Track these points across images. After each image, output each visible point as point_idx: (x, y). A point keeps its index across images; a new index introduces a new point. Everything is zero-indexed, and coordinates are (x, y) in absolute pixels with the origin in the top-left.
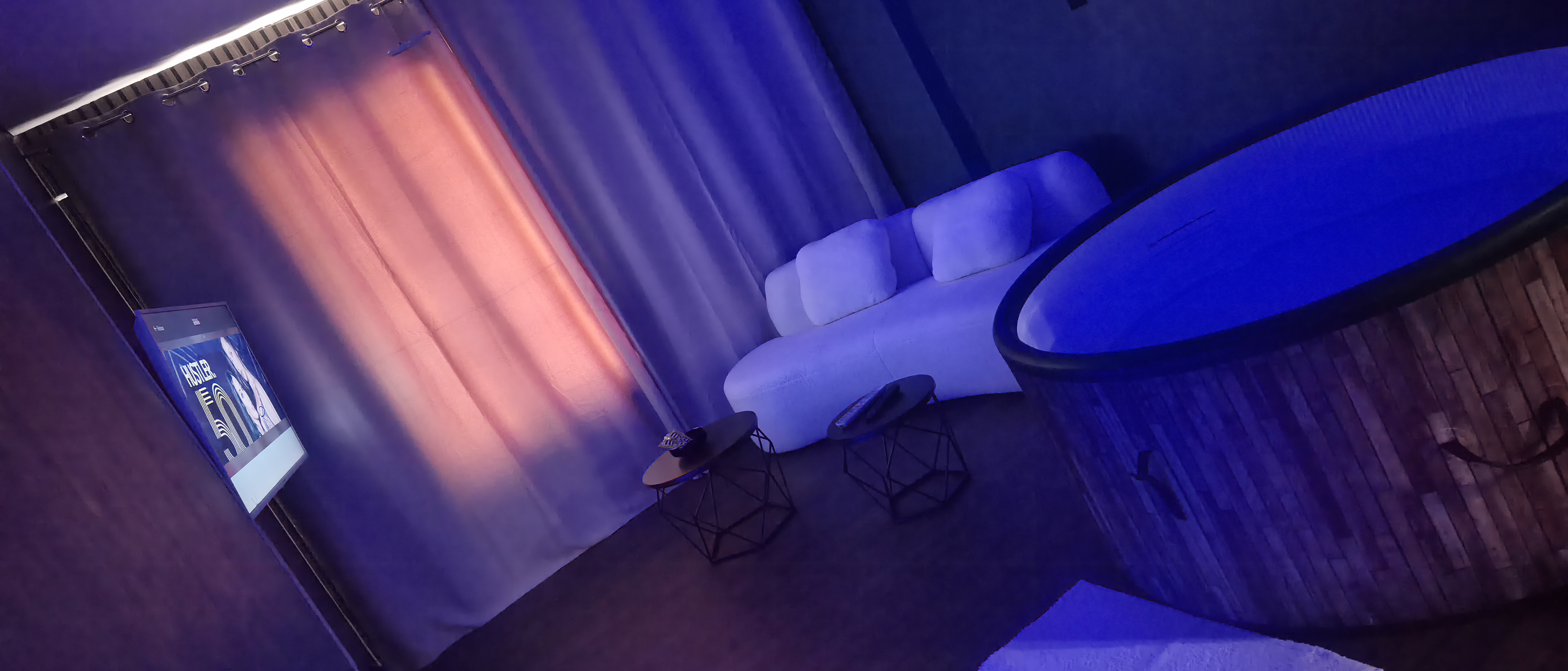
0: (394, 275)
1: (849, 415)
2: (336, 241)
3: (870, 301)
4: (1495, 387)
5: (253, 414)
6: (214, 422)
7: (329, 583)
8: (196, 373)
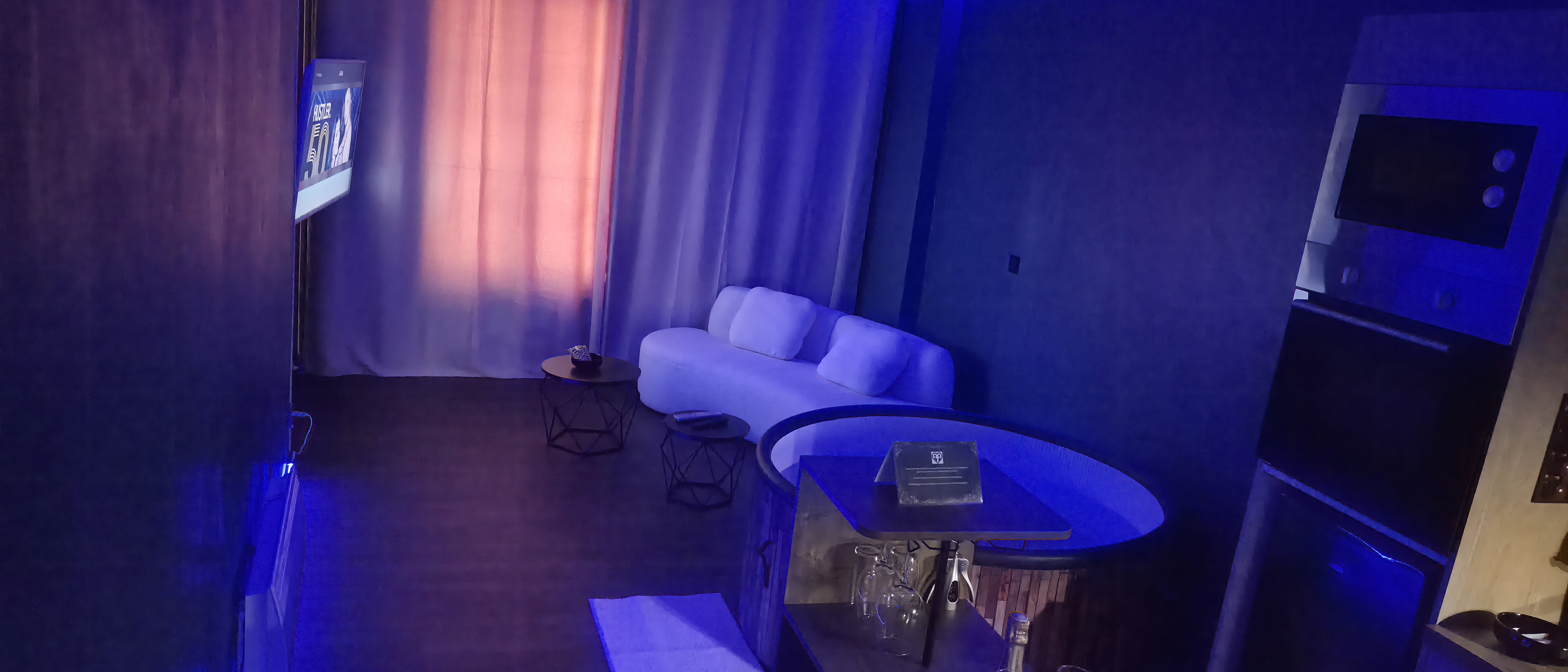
0: (485, 117)
1: (686, 416)
2: (464, 69)
3: (772, 353)
6: (311, 149)
8: (320, 111)
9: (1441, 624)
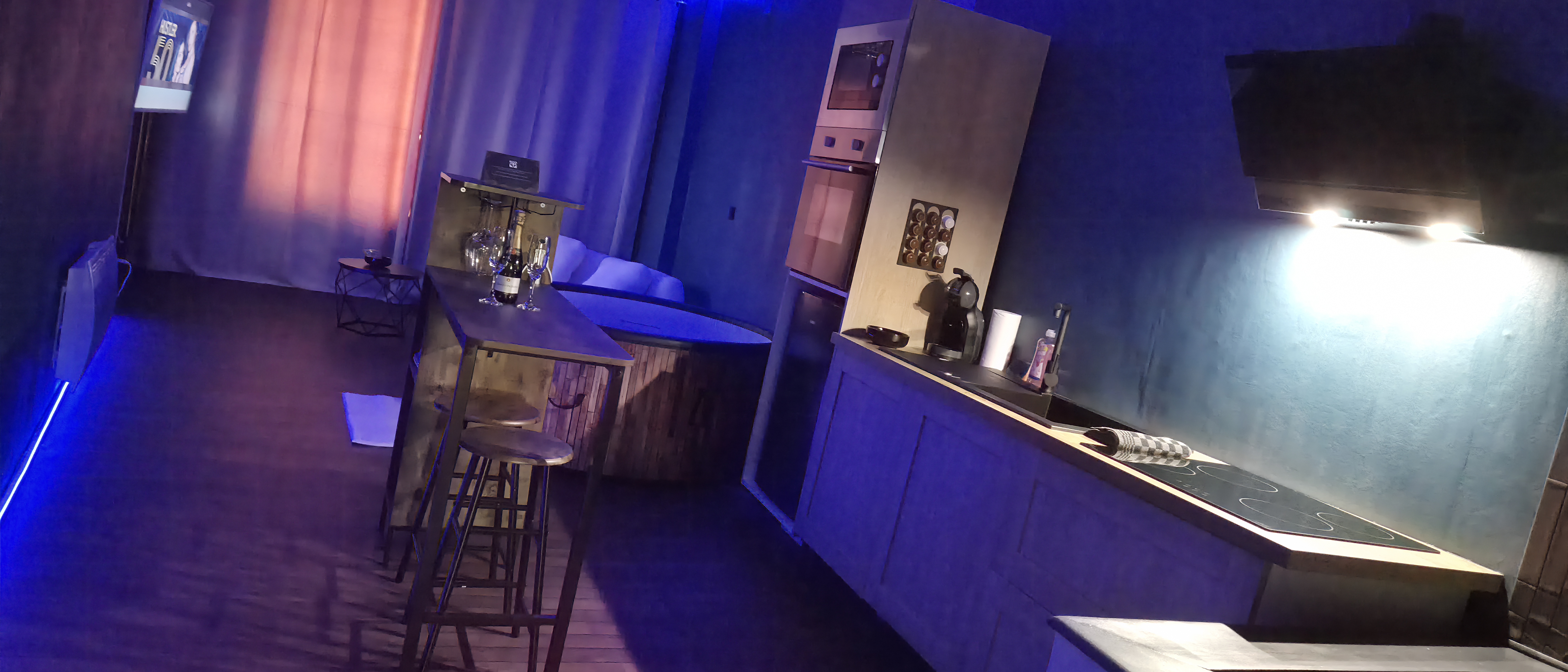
0: (314, 65)
4: (571, 378)
5: (177, 68)
6: (155, 56)
7: (138, 183)
8: (168, 28)
9: (842, 333)
